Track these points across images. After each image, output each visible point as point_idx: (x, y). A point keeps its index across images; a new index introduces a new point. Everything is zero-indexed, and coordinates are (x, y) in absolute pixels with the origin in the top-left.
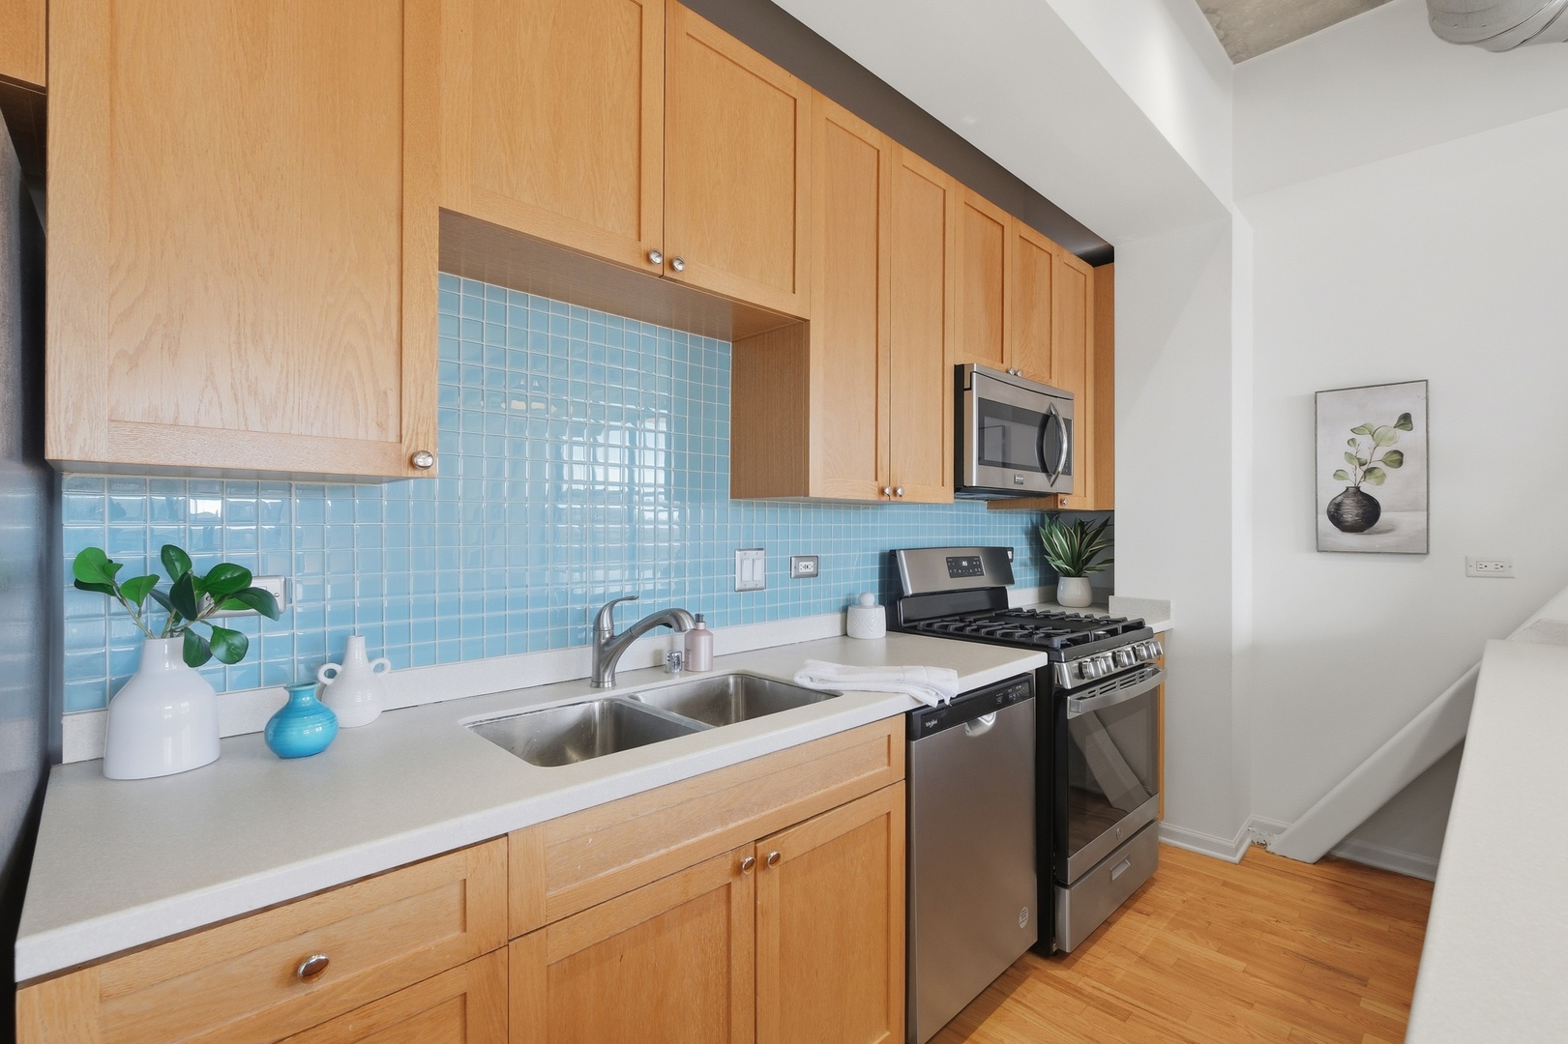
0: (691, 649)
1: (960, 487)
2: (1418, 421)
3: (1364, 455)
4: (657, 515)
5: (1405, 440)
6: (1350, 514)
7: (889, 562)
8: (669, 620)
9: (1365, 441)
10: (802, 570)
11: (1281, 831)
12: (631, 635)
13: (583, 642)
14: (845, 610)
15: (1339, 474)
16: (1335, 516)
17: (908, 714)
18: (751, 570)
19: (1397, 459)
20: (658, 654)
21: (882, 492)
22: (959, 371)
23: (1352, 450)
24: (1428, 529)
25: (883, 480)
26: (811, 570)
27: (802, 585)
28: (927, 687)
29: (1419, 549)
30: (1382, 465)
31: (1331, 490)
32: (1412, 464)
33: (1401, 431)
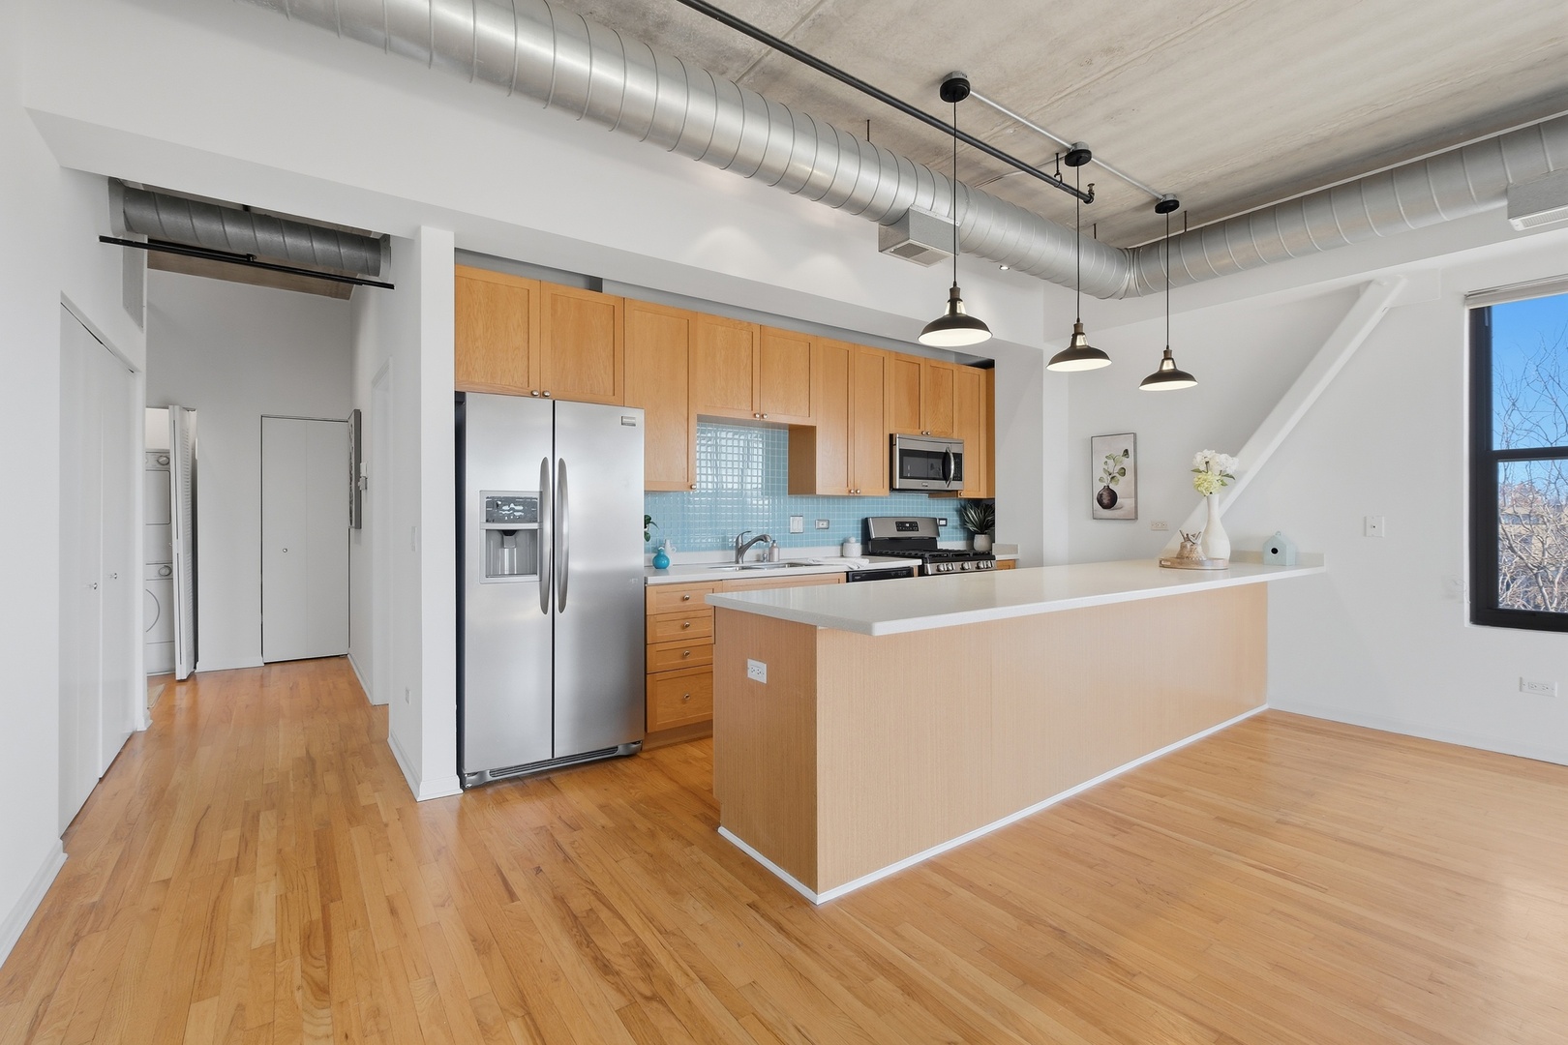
0: (771, 553)
1: (892, 488)
2: (1132, 453)
3: (1111, 471)
4: (760, 504)
5: (1128, 463)
6: (1106, 501)
7: (865, 523)
8: (763, 538)
9: (1111, 462)
10: (821, 526)
12: (749, 545)
13: (731, 548)
14: (842, 545)
15: (1101, 480)
16: (1100, 502)
17: (847, 572)
18: (797, 525)
19: (1123, 472)
20: (758, 556)
21: (850, 491)
22: (891, 436)
23: (1106, 468)
24: (1136, 507)
25: (851, 486)
26: (825, 526)
27: (821, 533)
28: (854, 563)
29: (1132, 517)
30: (1117, 475)
31: (1099, 487)
32: (1129, 474)
33: (1124, 458)
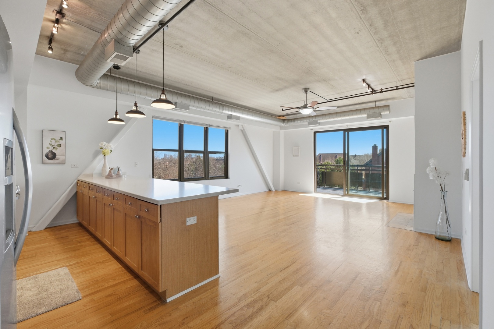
2: (64, 139)
3: (53, 144)
5: (61, 142)
6: (50, 156)
9: (53, 141)
11: (34, 227)
15: (48, 148)
16: (47, 156)
19: (60, 146)
23: (51, 143)
24: (65, 159)
29: (63, 163)
30: (57, 146)
31: (46, 151)
32: (62, 147)
33: (60, 140)
